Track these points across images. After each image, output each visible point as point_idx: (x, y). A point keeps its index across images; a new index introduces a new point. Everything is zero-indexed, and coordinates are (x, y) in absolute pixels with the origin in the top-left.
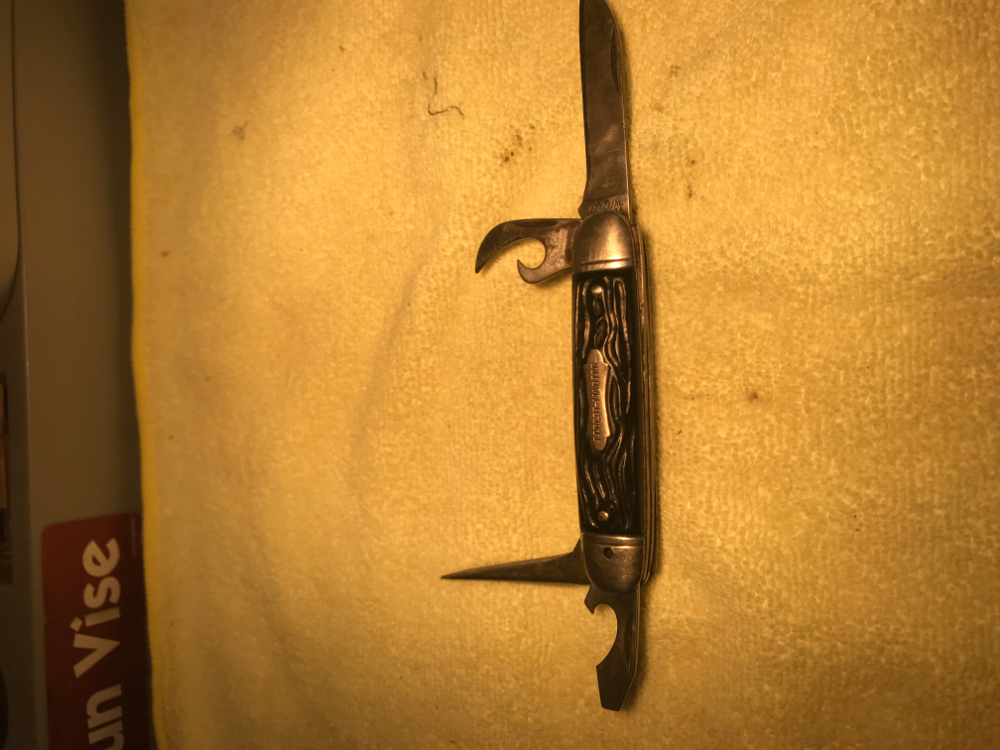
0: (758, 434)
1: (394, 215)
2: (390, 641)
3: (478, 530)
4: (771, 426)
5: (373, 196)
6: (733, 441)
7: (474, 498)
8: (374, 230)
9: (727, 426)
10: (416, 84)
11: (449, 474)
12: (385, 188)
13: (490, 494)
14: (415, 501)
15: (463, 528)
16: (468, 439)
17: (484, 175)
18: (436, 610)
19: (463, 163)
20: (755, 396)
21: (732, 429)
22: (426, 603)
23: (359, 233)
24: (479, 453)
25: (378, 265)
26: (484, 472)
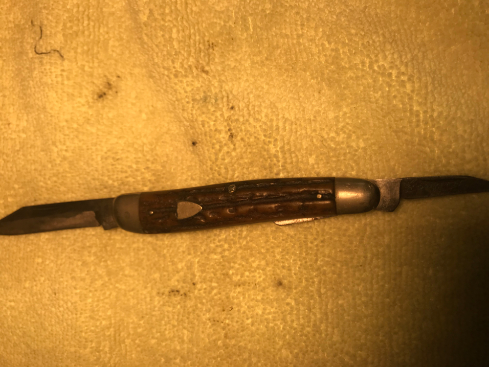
6: (265, 317)
10: (25, 28)
16: (69, 304)
20: (280, 284)
21: (265, 309)
24: (78, 316)
26: (82, 331)
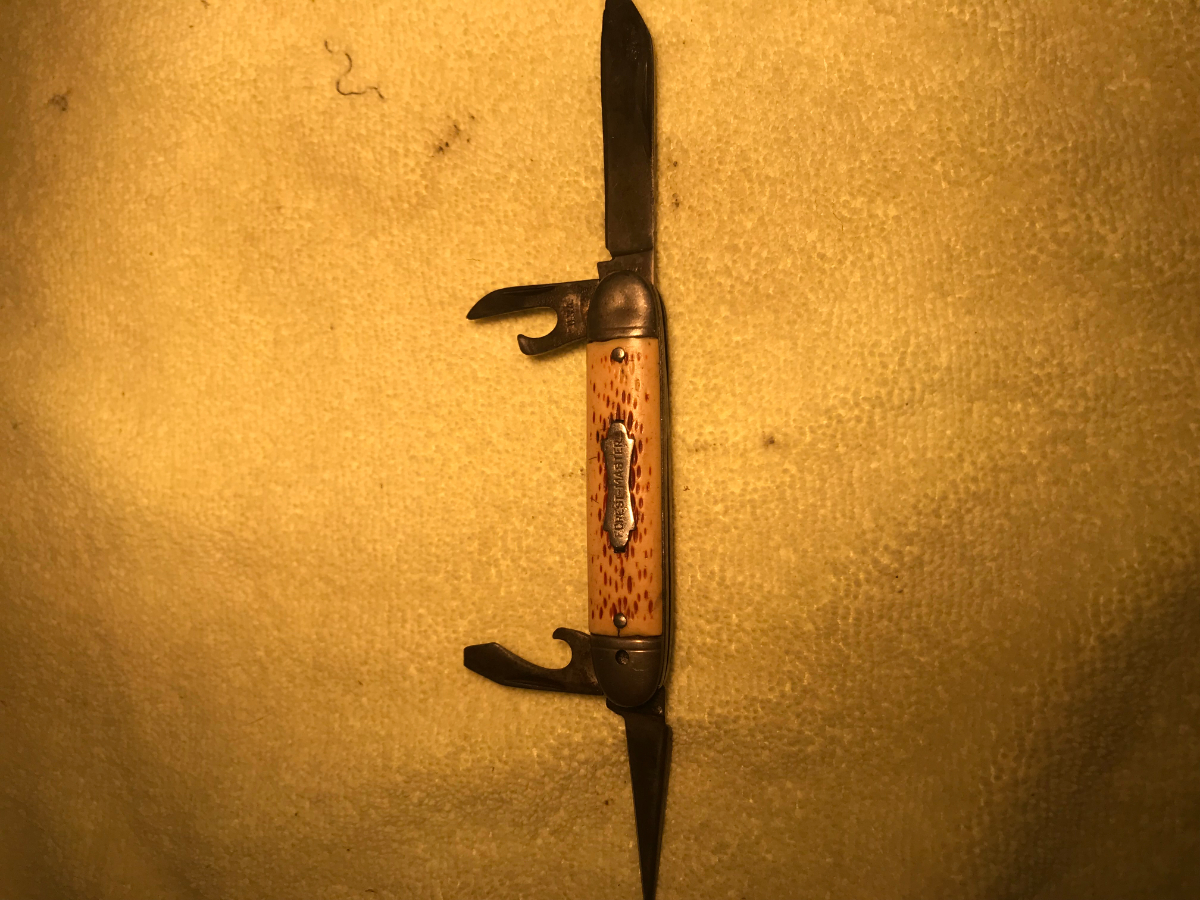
0: (778, 487)
1: (283, 211)
2: (285, 765)
3: (420, 616)
4: (792, 476)
5: (254, 187)
6: (748, 497)
7: (416, 577)
8: (253, 228)
9: (740, 481)
11: (378, 547)
12: (269, 178)
13: (436, 573)
14: (328, 581)
15: (400, 614)
16: (409, 502)
17: (413, 170)
18: (351, 722)
19: (386, 153)
20: (772, 441)
21: (746, 484)
22: (337, 715)
23: (233, 232)
24: (424, 519)
25: (261, 274)
26: (431, 544)
